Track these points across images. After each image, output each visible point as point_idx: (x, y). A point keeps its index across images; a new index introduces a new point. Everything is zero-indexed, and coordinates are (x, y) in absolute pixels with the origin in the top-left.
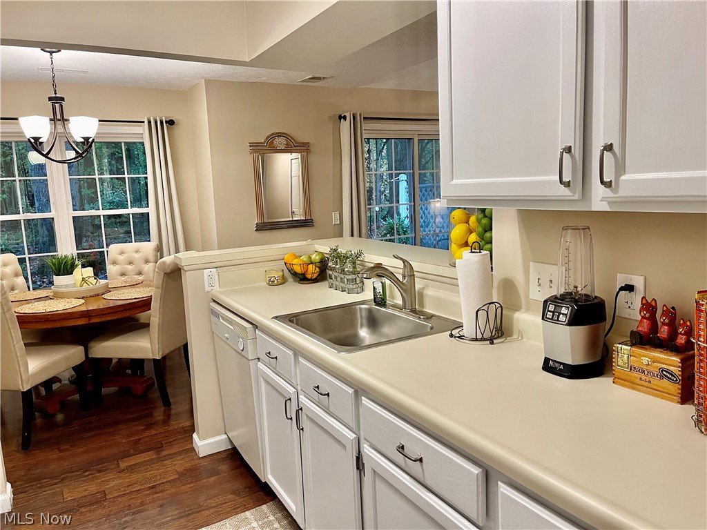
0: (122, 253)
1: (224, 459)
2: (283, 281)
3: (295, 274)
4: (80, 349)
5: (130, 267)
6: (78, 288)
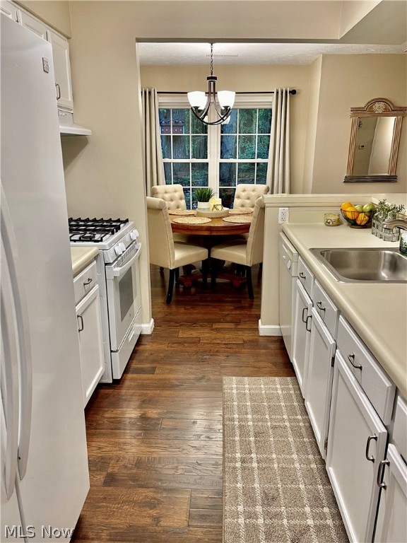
0: (244, 191)
1: (275, 341)
2: (339, 223)
3: (347, 219)
4: (206, 251)
5: (248, 201)
6: (211, 211)
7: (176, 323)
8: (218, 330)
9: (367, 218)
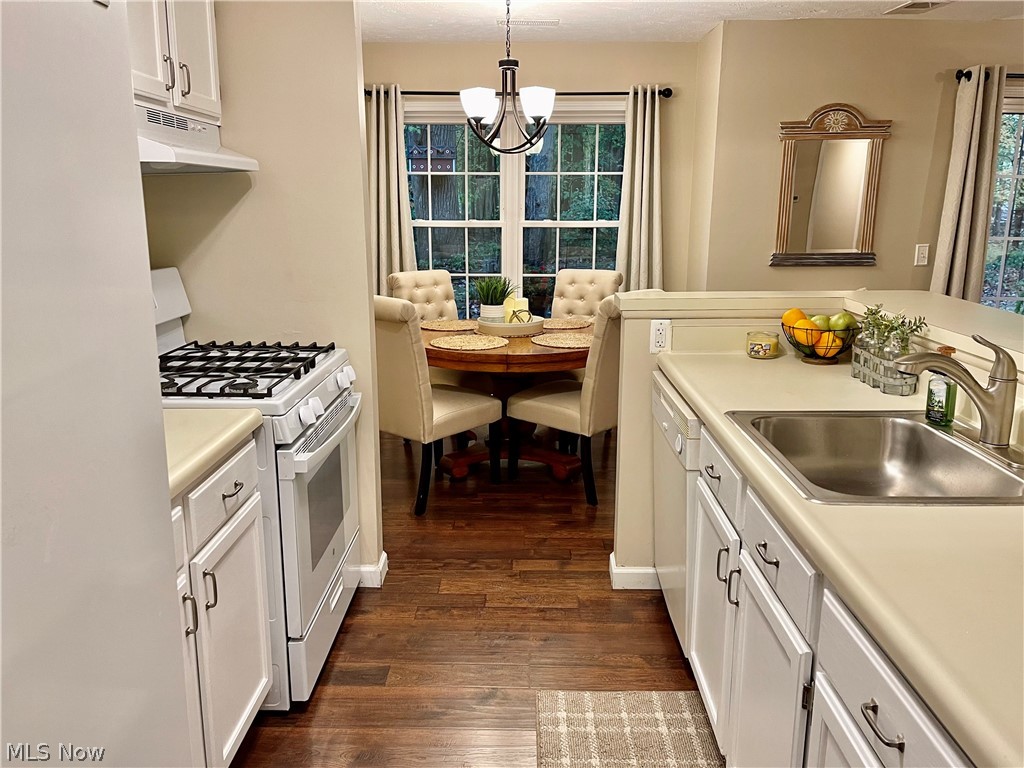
0: (572, 282)
1: (645, 603)
2: (777, 353)
3: (797, 345)
4: (498, 403)
5: (580, 303)
6: (507, 324)
7: (435, 559)
8: (524, 576)
9: (838, 342)
